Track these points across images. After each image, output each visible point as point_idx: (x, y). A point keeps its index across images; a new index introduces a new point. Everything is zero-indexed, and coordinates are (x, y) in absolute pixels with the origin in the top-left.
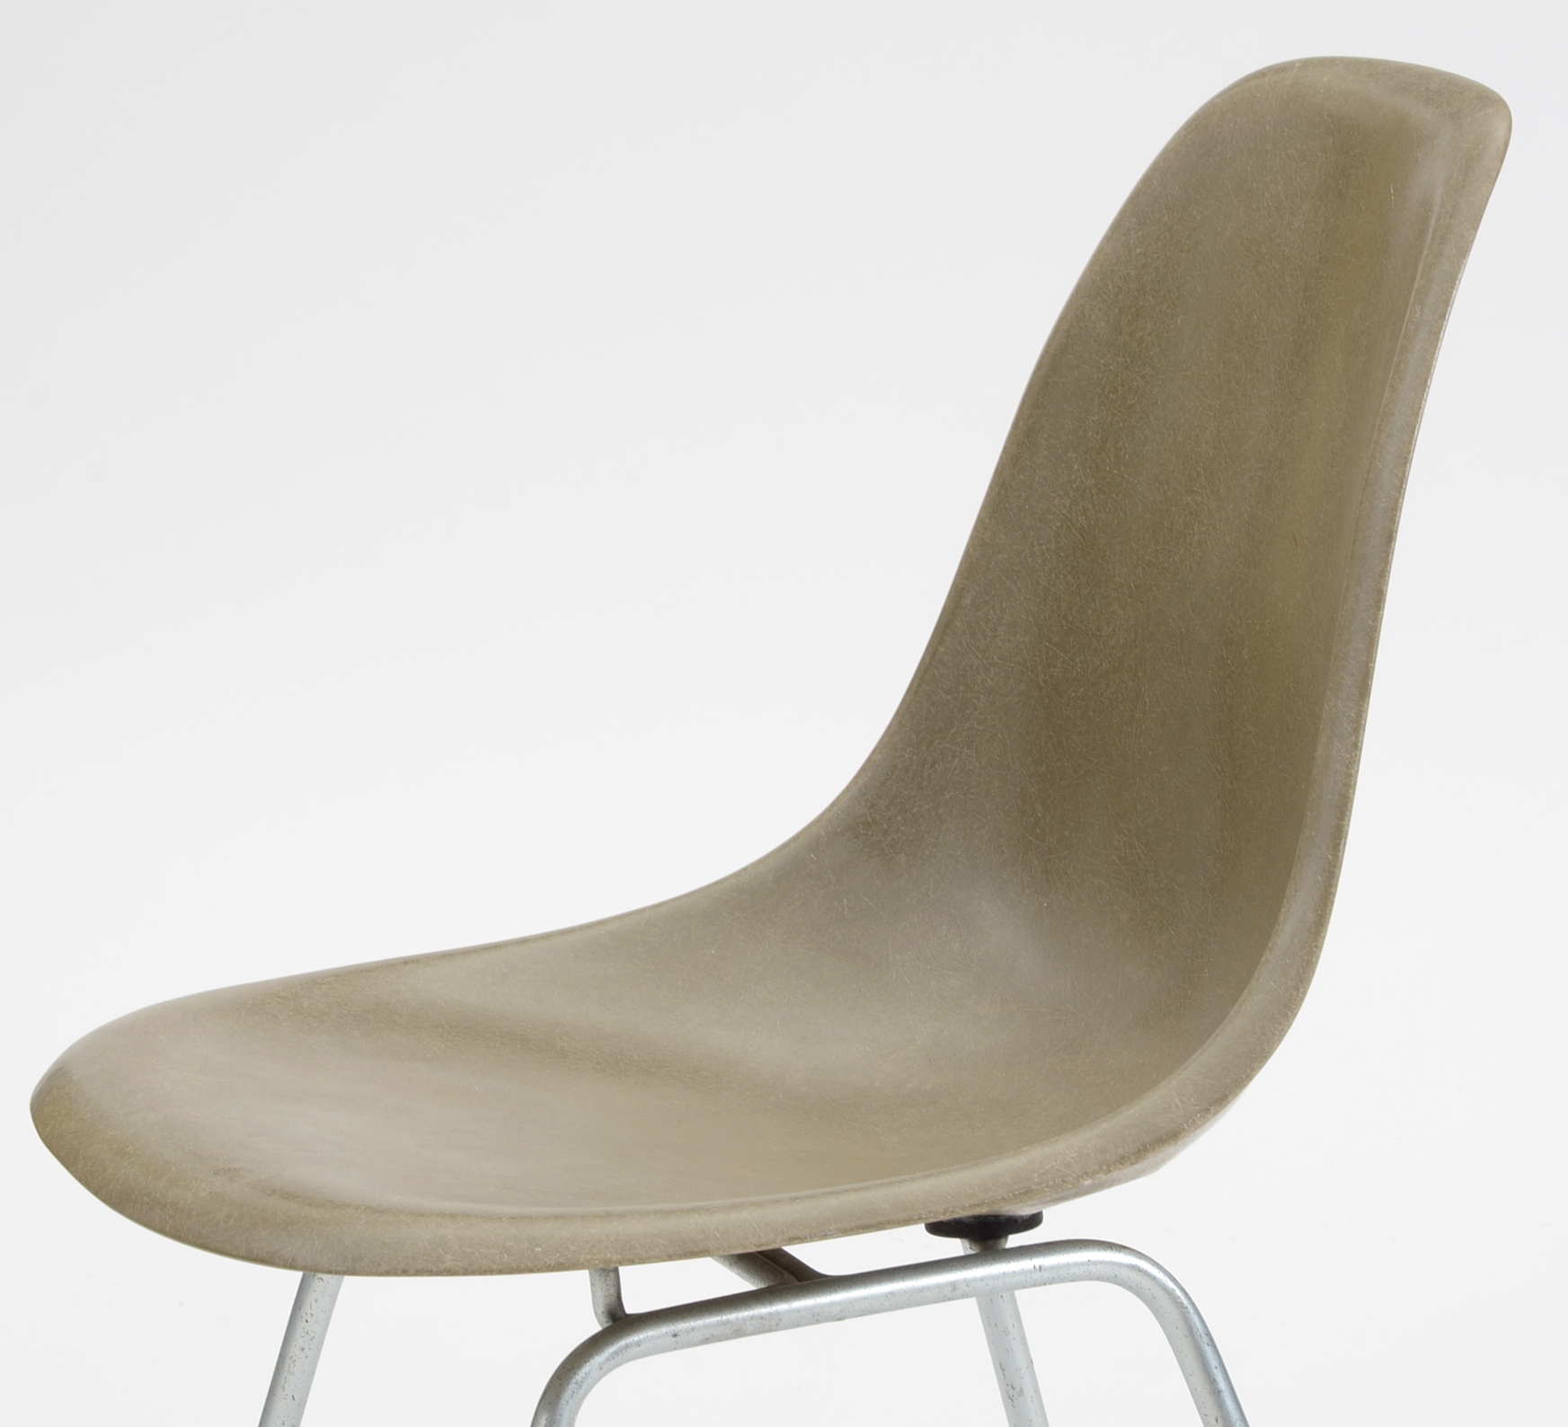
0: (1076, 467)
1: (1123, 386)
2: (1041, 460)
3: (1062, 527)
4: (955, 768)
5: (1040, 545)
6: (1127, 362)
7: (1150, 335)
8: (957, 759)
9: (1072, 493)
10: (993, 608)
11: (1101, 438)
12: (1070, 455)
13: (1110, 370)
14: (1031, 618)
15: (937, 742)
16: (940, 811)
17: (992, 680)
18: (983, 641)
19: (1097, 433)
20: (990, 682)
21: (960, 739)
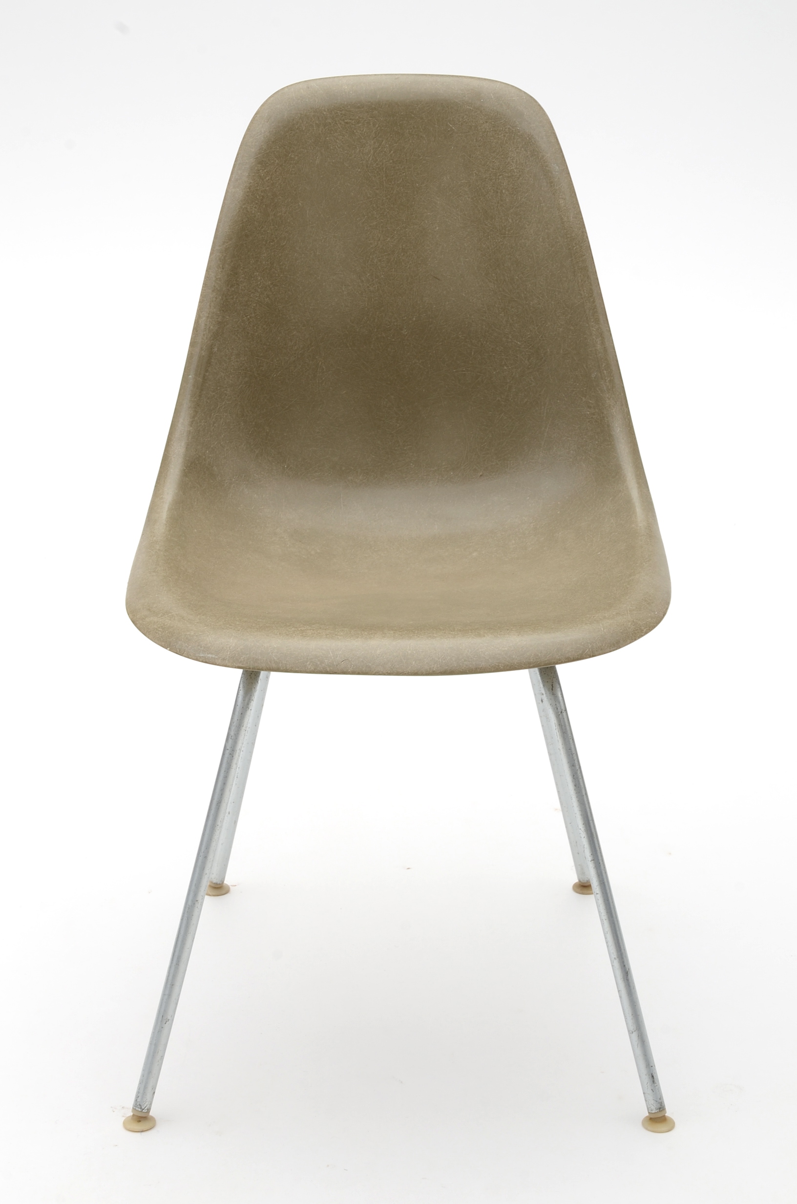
0: (259, 278)
1: (276, 238)
2: (241, 280)
3: (256, 306)
4: (223, 423)
5: (246, 316)
6: (275, 227)
7: (285, 213)
8: (222, 419)
9: (259, 290)
10: (228, 349)
11: (270, 263)
12: (255, 274)
13: (268, 233)
14: (246, 349)
15: (213, 414)
16: (222, 443)
17: (231, 380)
18: (225, 365)
19: (267, 261)
20: (231, 382)
21: (221, 410)
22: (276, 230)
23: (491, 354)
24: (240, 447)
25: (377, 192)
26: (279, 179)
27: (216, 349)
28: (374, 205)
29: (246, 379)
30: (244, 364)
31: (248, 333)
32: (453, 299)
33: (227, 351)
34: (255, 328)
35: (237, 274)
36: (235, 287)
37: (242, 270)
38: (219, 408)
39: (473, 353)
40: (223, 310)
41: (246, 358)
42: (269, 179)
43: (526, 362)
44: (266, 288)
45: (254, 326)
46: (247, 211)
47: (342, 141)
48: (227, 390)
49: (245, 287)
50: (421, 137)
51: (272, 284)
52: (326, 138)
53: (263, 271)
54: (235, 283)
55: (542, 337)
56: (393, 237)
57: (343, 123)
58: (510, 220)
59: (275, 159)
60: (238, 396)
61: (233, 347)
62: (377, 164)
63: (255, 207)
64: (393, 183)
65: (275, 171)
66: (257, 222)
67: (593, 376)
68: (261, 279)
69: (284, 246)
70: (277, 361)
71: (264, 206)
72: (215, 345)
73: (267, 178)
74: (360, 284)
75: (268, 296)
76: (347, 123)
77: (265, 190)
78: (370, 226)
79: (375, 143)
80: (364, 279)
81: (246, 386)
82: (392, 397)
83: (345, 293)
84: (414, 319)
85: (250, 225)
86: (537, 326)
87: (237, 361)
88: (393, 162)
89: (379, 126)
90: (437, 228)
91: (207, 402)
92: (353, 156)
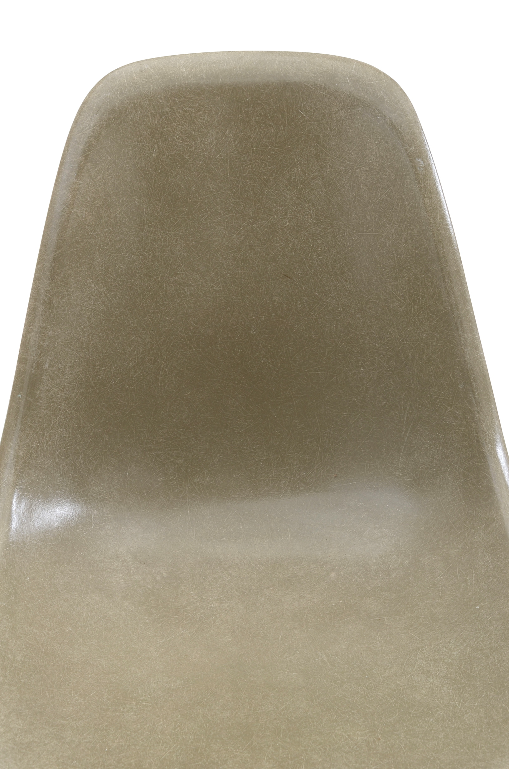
22: (110, 233)
23: (346, 354)
24: (77, 461)
25: (221, 185)
26: (112, 177)
27: (47, 365)
28: (218, 200)
29: (82, 390)
30: (79, 375)
31: (82, 343)
32: (306, 298)
33: (60, 365)
34: (90, 337)
35: (67, 285)
36: (66, 298)
37: (73, 279)
38: (53, 424)
39: (326, 353)
40: (54, 324)
41: (81, 369)
42: (100, 179)
43: (385, 364)
44: (101, 294)
45: (88, 335)
46: (77, 216)
47: (181, 132)
48: (61, 405)
49: (77, 296)
50: (270, 125)
51: (107, 290)
52: (163, 129)
53: (97, 278)
54: (66, 294)
55: (403, 341)
56: (239, 234)
57: (181, 111)
58: (368, 218)
59: (107, 155)
60: (74, 408)
61: (66, 360)
62: (221, 156)
63: (86, 211)
64: (238, 175)
65: (107, 168)
66: (88, 226)
67: (461, 386)
68: (95, 286)
69: (119, 248)
70: (115, 368)
71: (96, 208)
72: (46, 362)
73: (99, 178)
74: (204, 284)
75: (103, 303)
76: (186, 111)
77: (97, 190)
78: (214, 222)
79: (217, 132)
80: (208, 278)
81: (81, 398)
82: (240, 396)
83: (188, 293)
84: (263, 319)
85: (81, 230)
86: (398, 329)
87: (71, 374)
88: (239, 153)
89: (222, 114)
90: (288, 224)
91: (39, 422)
92: (194, 148)
